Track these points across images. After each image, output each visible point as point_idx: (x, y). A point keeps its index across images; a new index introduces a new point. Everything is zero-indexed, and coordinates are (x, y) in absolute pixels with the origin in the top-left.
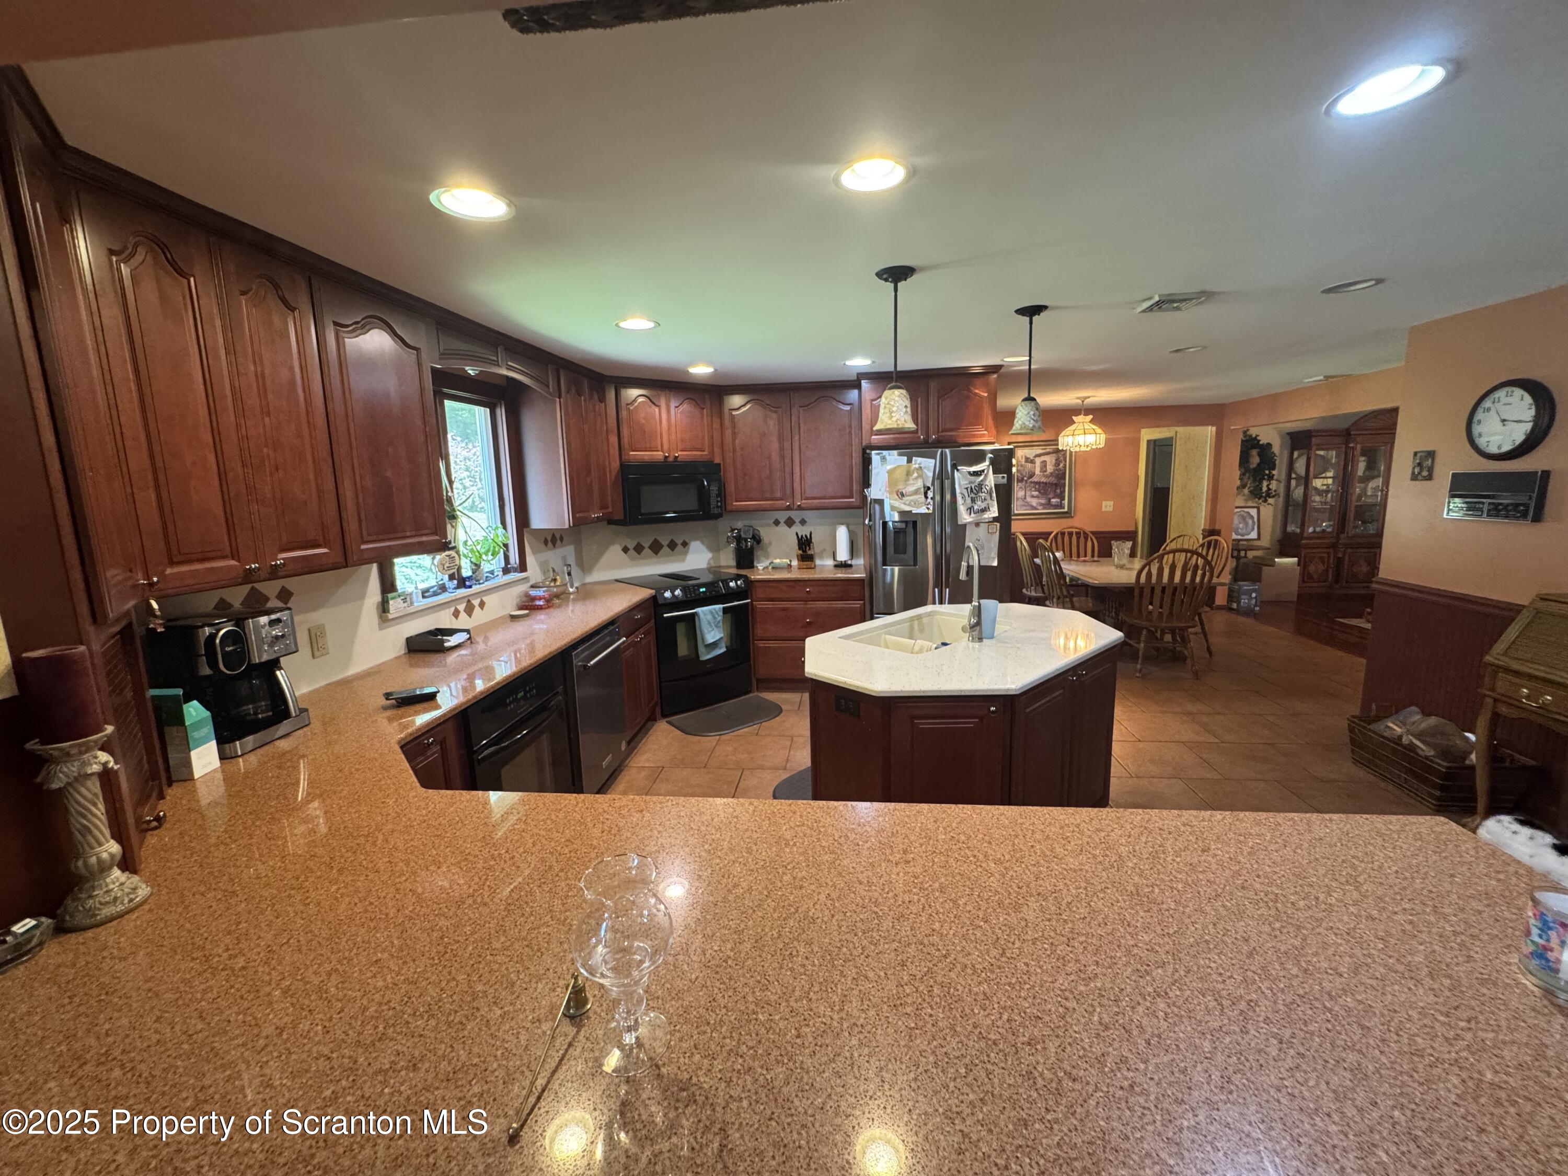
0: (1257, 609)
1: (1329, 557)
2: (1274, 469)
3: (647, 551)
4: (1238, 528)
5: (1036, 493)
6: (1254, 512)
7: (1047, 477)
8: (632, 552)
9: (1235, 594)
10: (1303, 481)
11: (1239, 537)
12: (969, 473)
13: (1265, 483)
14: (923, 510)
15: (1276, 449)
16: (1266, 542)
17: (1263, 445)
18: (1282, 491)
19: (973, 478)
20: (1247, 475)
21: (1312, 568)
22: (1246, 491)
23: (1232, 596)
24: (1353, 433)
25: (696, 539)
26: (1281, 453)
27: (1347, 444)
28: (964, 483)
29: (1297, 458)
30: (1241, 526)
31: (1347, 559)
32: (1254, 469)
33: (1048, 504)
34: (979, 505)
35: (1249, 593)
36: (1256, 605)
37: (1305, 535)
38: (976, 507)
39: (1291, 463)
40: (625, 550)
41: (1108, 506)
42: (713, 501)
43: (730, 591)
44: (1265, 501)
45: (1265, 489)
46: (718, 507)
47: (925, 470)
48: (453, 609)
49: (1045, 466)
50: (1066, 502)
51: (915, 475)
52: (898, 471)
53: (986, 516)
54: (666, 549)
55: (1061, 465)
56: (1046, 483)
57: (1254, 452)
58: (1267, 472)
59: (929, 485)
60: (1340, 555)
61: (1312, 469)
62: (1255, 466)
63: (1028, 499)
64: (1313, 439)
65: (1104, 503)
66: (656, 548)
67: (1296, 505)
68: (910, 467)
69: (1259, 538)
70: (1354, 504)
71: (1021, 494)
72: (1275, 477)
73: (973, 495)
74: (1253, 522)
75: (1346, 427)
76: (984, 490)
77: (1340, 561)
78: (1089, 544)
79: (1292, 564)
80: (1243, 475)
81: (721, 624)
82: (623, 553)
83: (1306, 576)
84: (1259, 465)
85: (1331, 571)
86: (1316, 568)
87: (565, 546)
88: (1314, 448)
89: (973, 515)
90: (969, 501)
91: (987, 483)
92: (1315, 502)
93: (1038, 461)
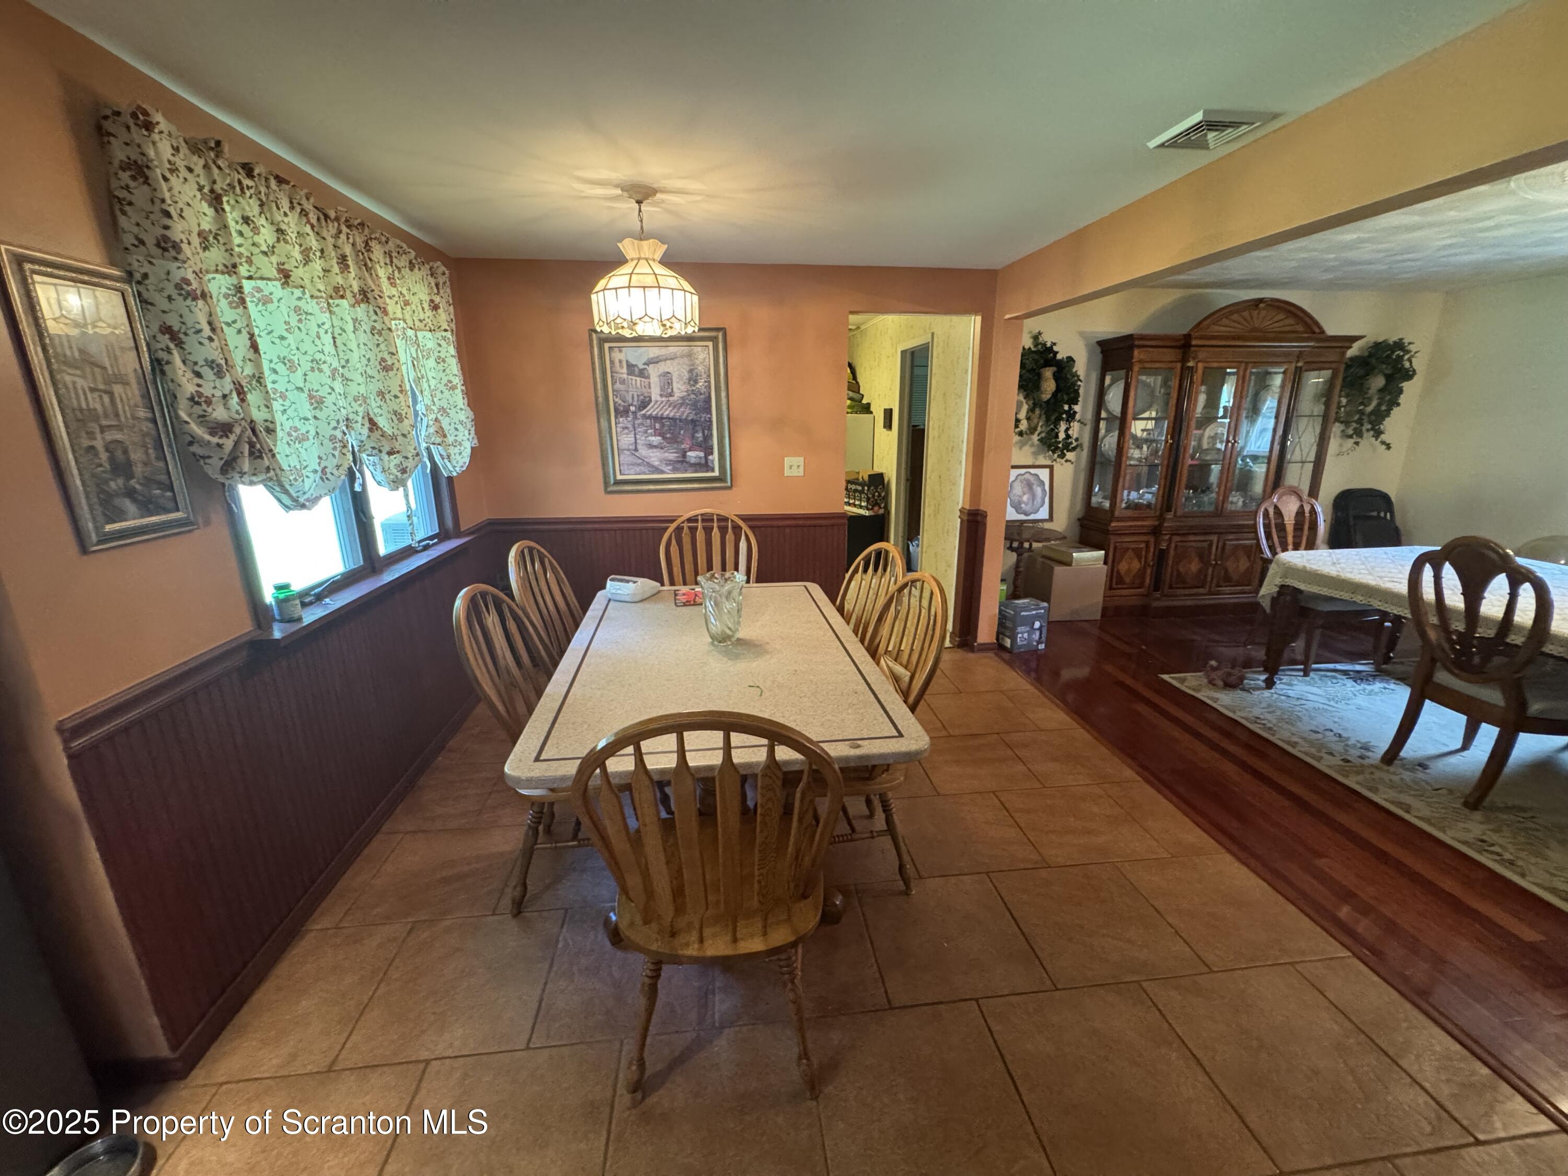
0: (1041, 647)
1: (1147, 547)
2: (1076, 404)
4: (1020, 503)
5: (656, 440)
6: (1044, 474)
7: (674, 406)
9: (1009, 624)
10: (1117, 423)
11: (1022, 517)
13: (1063, 426)
15: (1080, 368)
16: (1060, 524)
17: (1061, 361)
18: (1086, 440)
20: (1037, 411)
21: (1123, 567)
22: (1035, 438)
23: (1005, 625)
24: (1194, 342)
26: (1088, 375)
27: (1184, 360)
29: (1110, 385)
30: (1025, 498)
31: (1172, 552)
32: (1048, 402)
33: (682, 462)
35: (1030, 622)
36: (1039, 642)
37: (1117, 514)
39: (1101, 392)
41: (794, 466)
44: (1062, 456)
45: (1062, 436)
49: (670, 384)
50: (715, 456)
55: (701, 384)
56: (673, 419)
57: (1048, 373)
58: (1066, 407)
60: (1164, 546)
61: (1131, 403)
62: (1049, 396)
63: (643, 451)
64: (1136, 352)
65: (788, 461)
67: (1106, 462)
69: (1051, 518)
70: (1190, 462)
71: (627, 440)
72: (1078, 417)
74: (1044, 490)
75: (1185, 332)
77: (1162, 556)
78: (743, 545)
79: (1097, 559)
80: (1031, 410)
83: (1114, 580)
84: (1054, 395)
85: (1149, 571)
86: (1129, 566)
88: (1136, 368)
92: (1132, 458)
93: (654, 372)
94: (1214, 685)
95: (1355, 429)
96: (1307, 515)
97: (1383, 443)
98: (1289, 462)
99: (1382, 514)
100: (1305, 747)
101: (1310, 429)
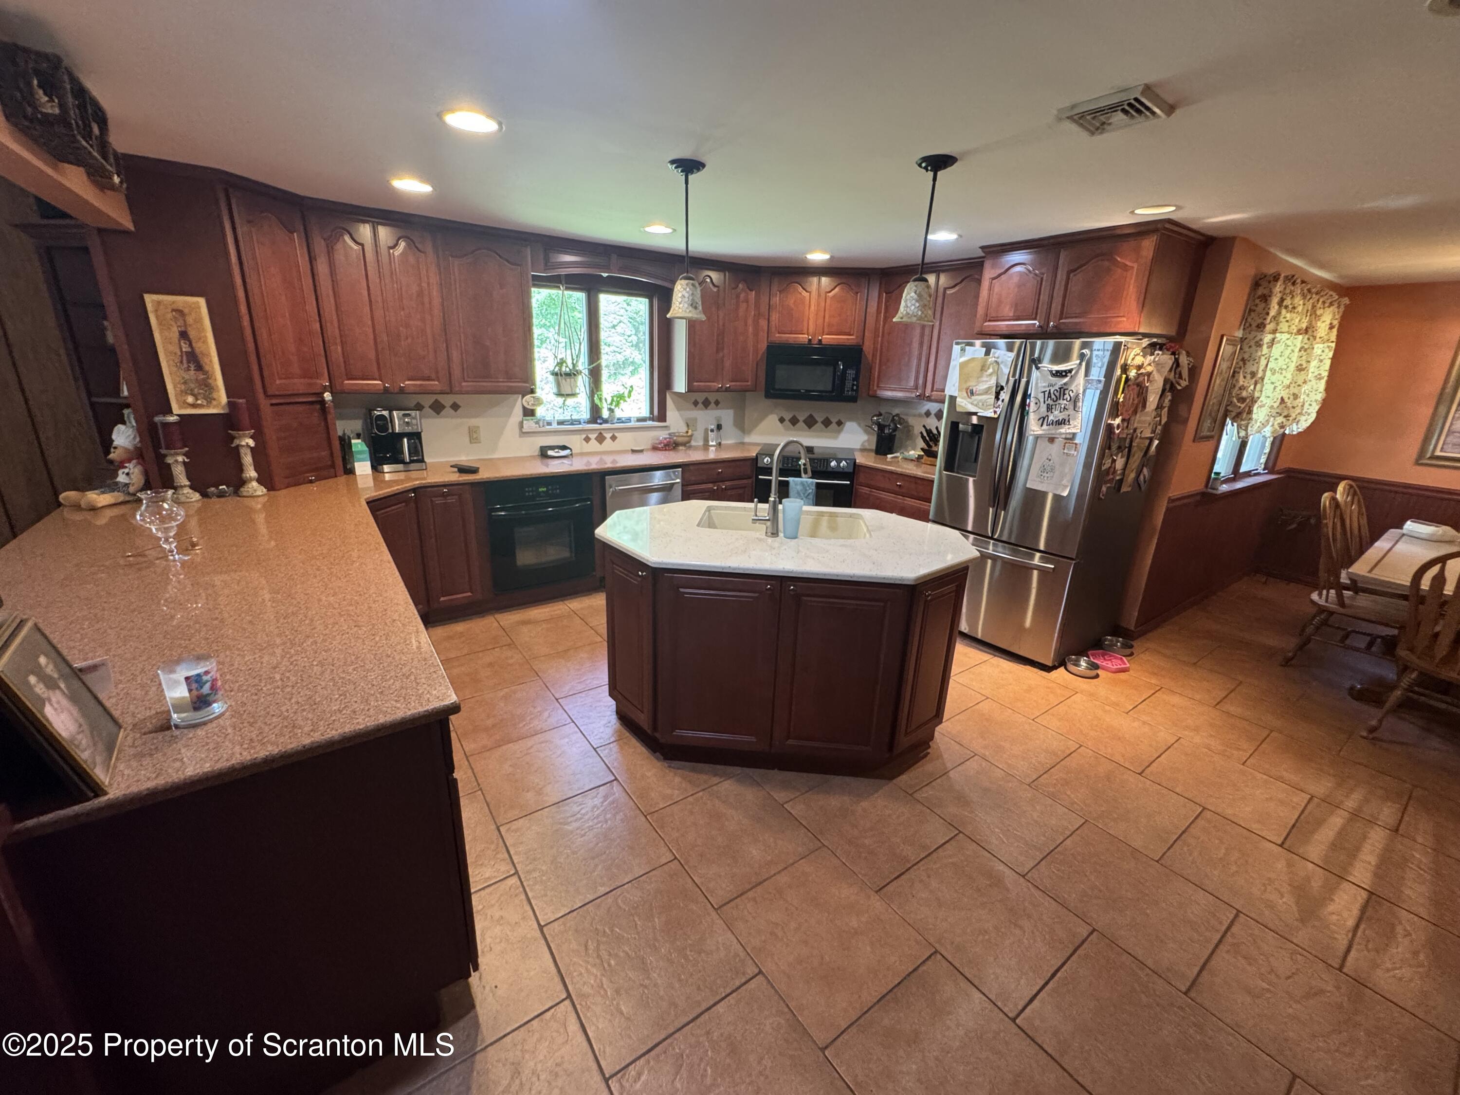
3: (801, 424)
8: (787, 423)
12: (1051, 372)
14: (990, 414)
19: (1054, 380)
25: (851, 420)
28: (1043, 385)
34: (1056, 415)
38: (1051, 418)
40: (782, 420)
42: (848, 384)
43: (829, 469)
46: (852, 390)
47: (1002, 366)
48: (584, 436)
51: (991, 370)
52: (972, 365)
53: (1063, 431)
54: (819, 425)
59: (1004, 384)
66: (810, 423)
68: (986, 360)
73: (1050, 402)
76: (1067, 396)
81: (811, 496)
82: (779, 423)
87: (721, 409)
89: (1045, 427)
90: (1043, 408)
91: (1073, 387)
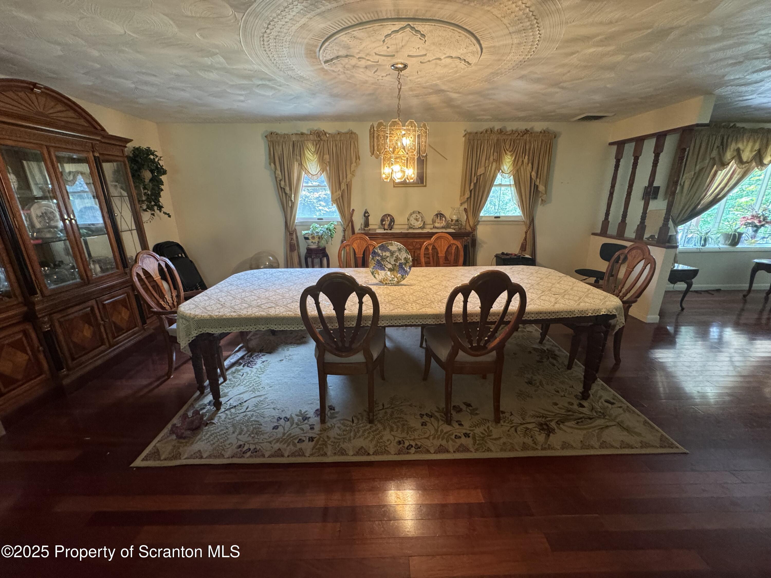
1: (27, 335)
60: (46, 328)
77: (48, 337)
85: (41, 356)
86: (14, 362)
94: (184, 438)
95: (147, 205)
96: (166, 270)
97: (165, 213)
98: (122, 232)
99: (180, 255)
100: (288, 449)
101: (124, 205)
